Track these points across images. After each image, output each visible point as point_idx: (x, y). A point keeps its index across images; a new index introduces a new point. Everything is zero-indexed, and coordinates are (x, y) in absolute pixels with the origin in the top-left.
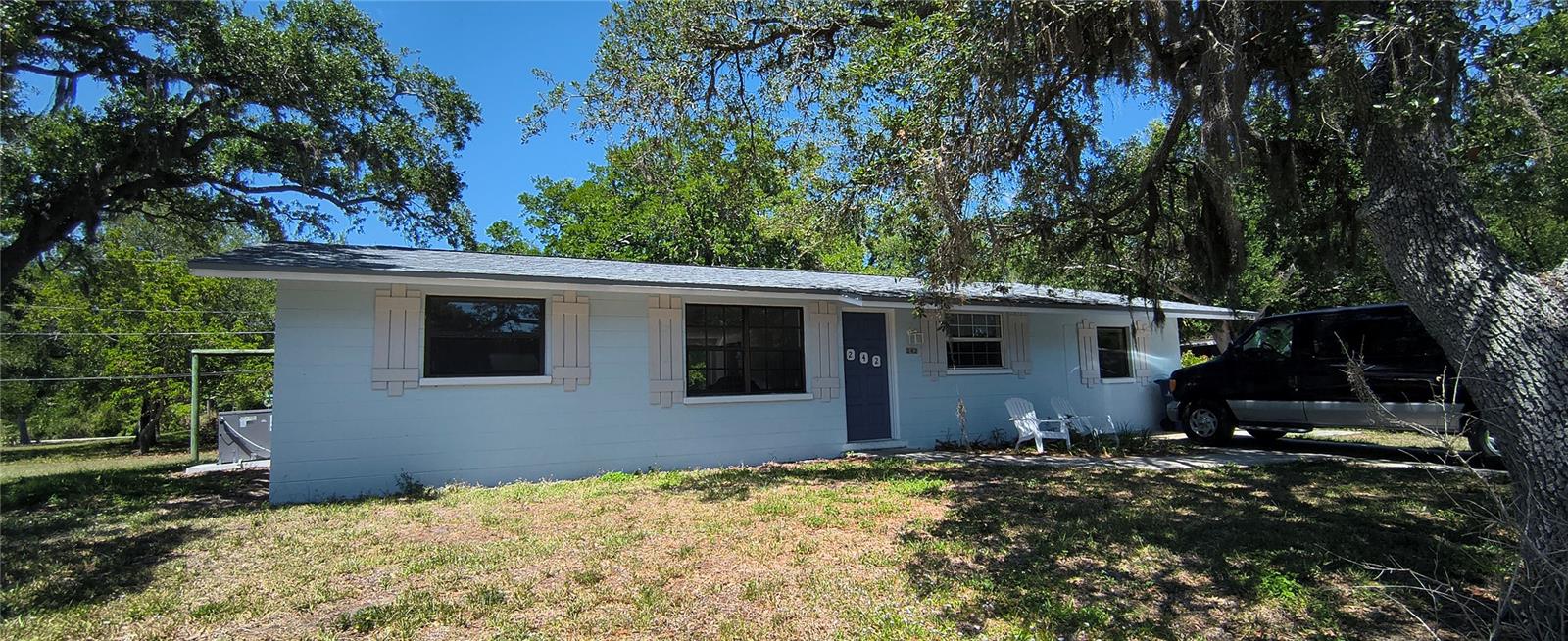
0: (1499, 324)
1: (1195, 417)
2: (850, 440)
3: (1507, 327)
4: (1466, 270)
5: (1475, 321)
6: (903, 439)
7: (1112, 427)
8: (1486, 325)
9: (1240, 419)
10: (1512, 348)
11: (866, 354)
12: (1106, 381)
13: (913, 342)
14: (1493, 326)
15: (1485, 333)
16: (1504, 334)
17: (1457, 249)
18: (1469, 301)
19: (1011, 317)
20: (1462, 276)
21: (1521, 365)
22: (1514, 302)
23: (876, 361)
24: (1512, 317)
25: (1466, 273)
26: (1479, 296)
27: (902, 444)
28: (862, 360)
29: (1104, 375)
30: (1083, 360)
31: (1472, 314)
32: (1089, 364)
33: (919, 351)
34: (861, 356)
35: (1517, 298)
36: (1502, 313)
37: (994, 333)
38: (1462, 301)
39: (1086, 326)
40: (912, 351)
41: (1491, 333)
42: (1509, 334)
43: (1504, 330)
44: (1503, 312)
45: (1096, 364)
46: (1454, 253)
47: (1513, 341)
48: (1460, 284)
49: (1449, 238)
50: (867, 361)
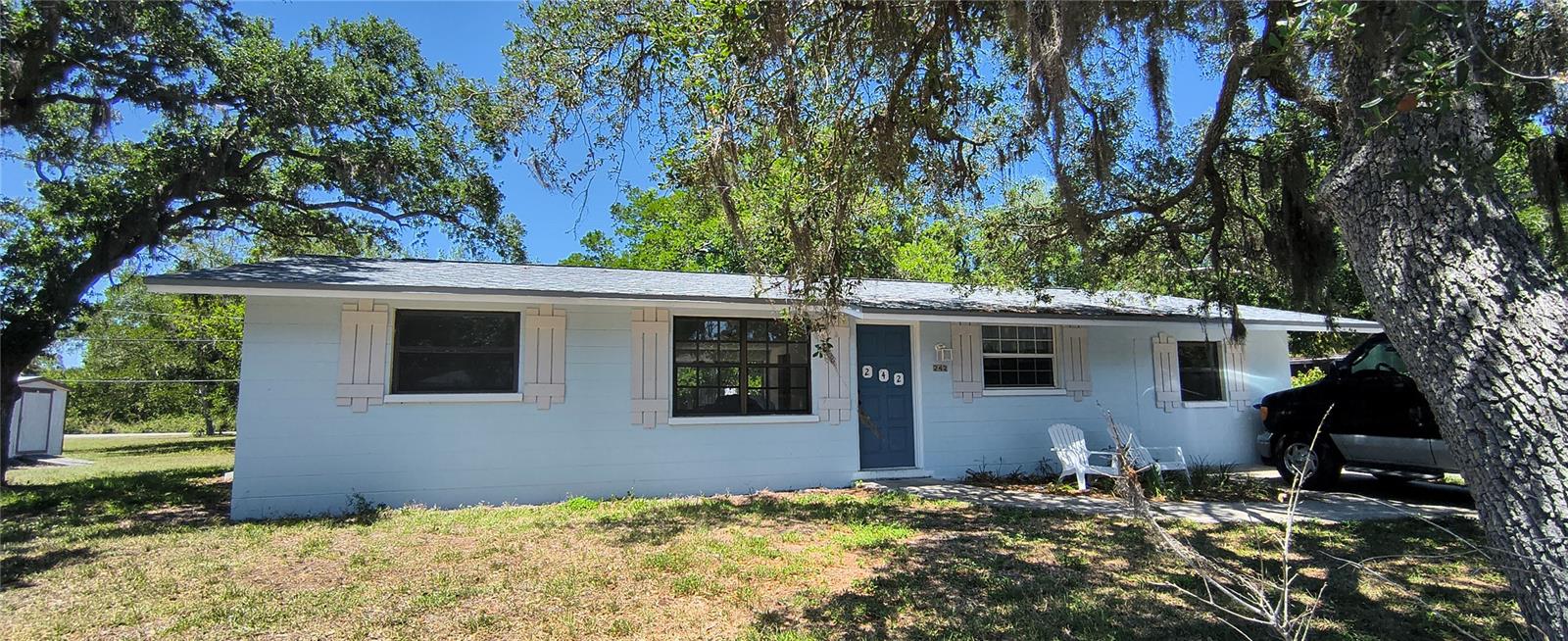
0: (1510, 379)
1: (1291, 453)
2: (863, 467)
3: (1522, 384)
4: (1462, 281)
5: (1472, 371)
6: (927, 468)
7: (1181, 462)
8: (1488, 380)
9: (1348, 458)
10: (1529, 423)
11: (886, 372)
12: (1190, 404)
13: (940, 358)
14: (1498, 382)
15: (1483, 393)
16: (1518, 397)
17: (1451, 246)
18: (1462, 337)
19: (1065, 329)
20: (1455, 290)
21: (1544, 456)
22: (1539, 339)
23: (899, 379)
24: (1533, 367)
25: (1462, 288)
26: (1480, 328)
27: (927, 474)
28: (881, 379)
29: (1187, 396)
30: (1159, 380)
31: (1468, 358)
32: (1167, 384)
33: (949, 369)
34: (881, 374)
35: (1545, 331)
36: (1514, 359)
37: (1046, 348)
38: (1453, 335)
39: (1163, 338)
40: (942, 368)
41: (1495, 394)
42: (1526, 397)
43: (1518, 389)
44: (1518, 356)
45: (1176, 384)
46: (1444, 251)
47: (1533, 410)
48: (1452, 306)
49: (1439, 228)
50: (887, 379)
